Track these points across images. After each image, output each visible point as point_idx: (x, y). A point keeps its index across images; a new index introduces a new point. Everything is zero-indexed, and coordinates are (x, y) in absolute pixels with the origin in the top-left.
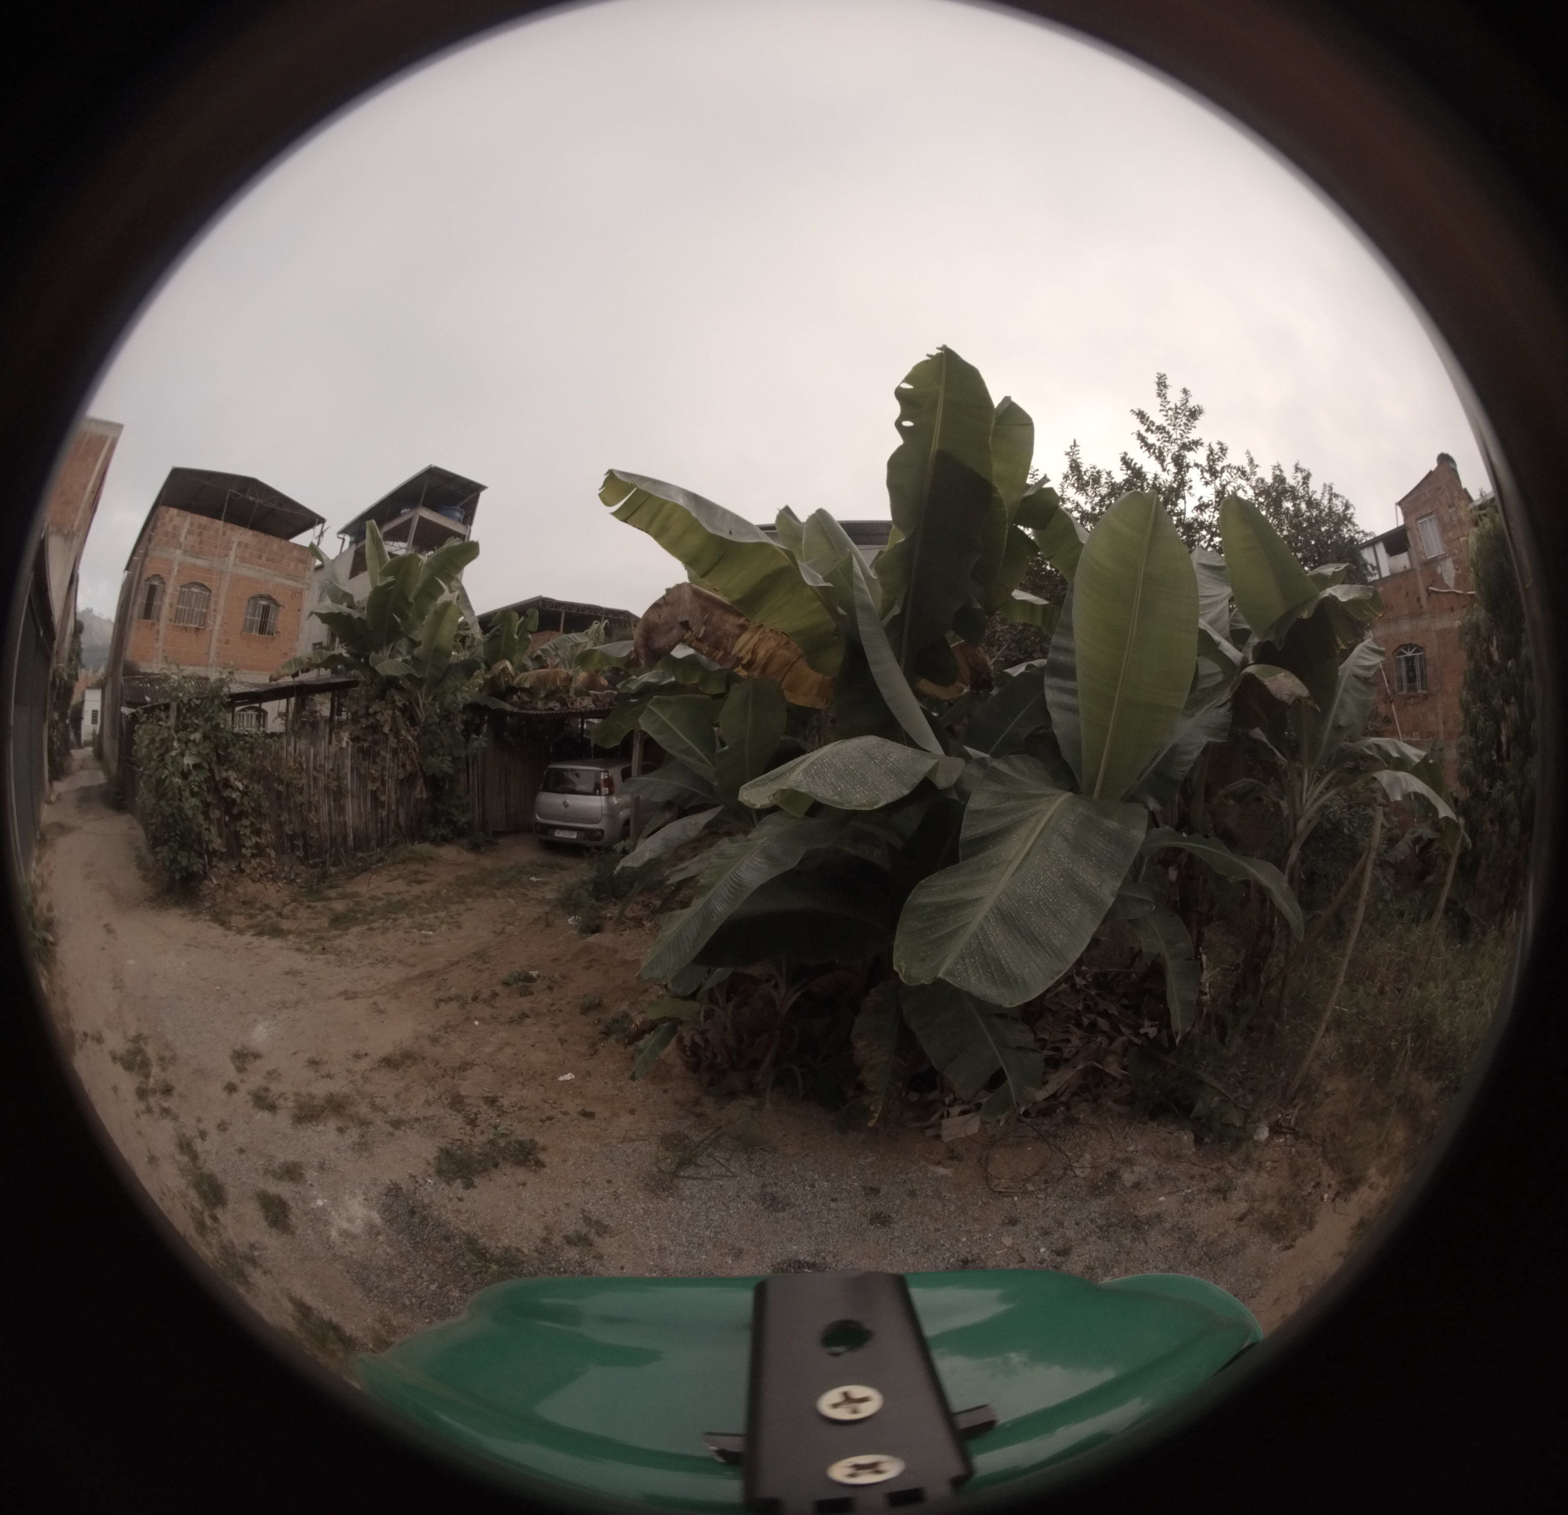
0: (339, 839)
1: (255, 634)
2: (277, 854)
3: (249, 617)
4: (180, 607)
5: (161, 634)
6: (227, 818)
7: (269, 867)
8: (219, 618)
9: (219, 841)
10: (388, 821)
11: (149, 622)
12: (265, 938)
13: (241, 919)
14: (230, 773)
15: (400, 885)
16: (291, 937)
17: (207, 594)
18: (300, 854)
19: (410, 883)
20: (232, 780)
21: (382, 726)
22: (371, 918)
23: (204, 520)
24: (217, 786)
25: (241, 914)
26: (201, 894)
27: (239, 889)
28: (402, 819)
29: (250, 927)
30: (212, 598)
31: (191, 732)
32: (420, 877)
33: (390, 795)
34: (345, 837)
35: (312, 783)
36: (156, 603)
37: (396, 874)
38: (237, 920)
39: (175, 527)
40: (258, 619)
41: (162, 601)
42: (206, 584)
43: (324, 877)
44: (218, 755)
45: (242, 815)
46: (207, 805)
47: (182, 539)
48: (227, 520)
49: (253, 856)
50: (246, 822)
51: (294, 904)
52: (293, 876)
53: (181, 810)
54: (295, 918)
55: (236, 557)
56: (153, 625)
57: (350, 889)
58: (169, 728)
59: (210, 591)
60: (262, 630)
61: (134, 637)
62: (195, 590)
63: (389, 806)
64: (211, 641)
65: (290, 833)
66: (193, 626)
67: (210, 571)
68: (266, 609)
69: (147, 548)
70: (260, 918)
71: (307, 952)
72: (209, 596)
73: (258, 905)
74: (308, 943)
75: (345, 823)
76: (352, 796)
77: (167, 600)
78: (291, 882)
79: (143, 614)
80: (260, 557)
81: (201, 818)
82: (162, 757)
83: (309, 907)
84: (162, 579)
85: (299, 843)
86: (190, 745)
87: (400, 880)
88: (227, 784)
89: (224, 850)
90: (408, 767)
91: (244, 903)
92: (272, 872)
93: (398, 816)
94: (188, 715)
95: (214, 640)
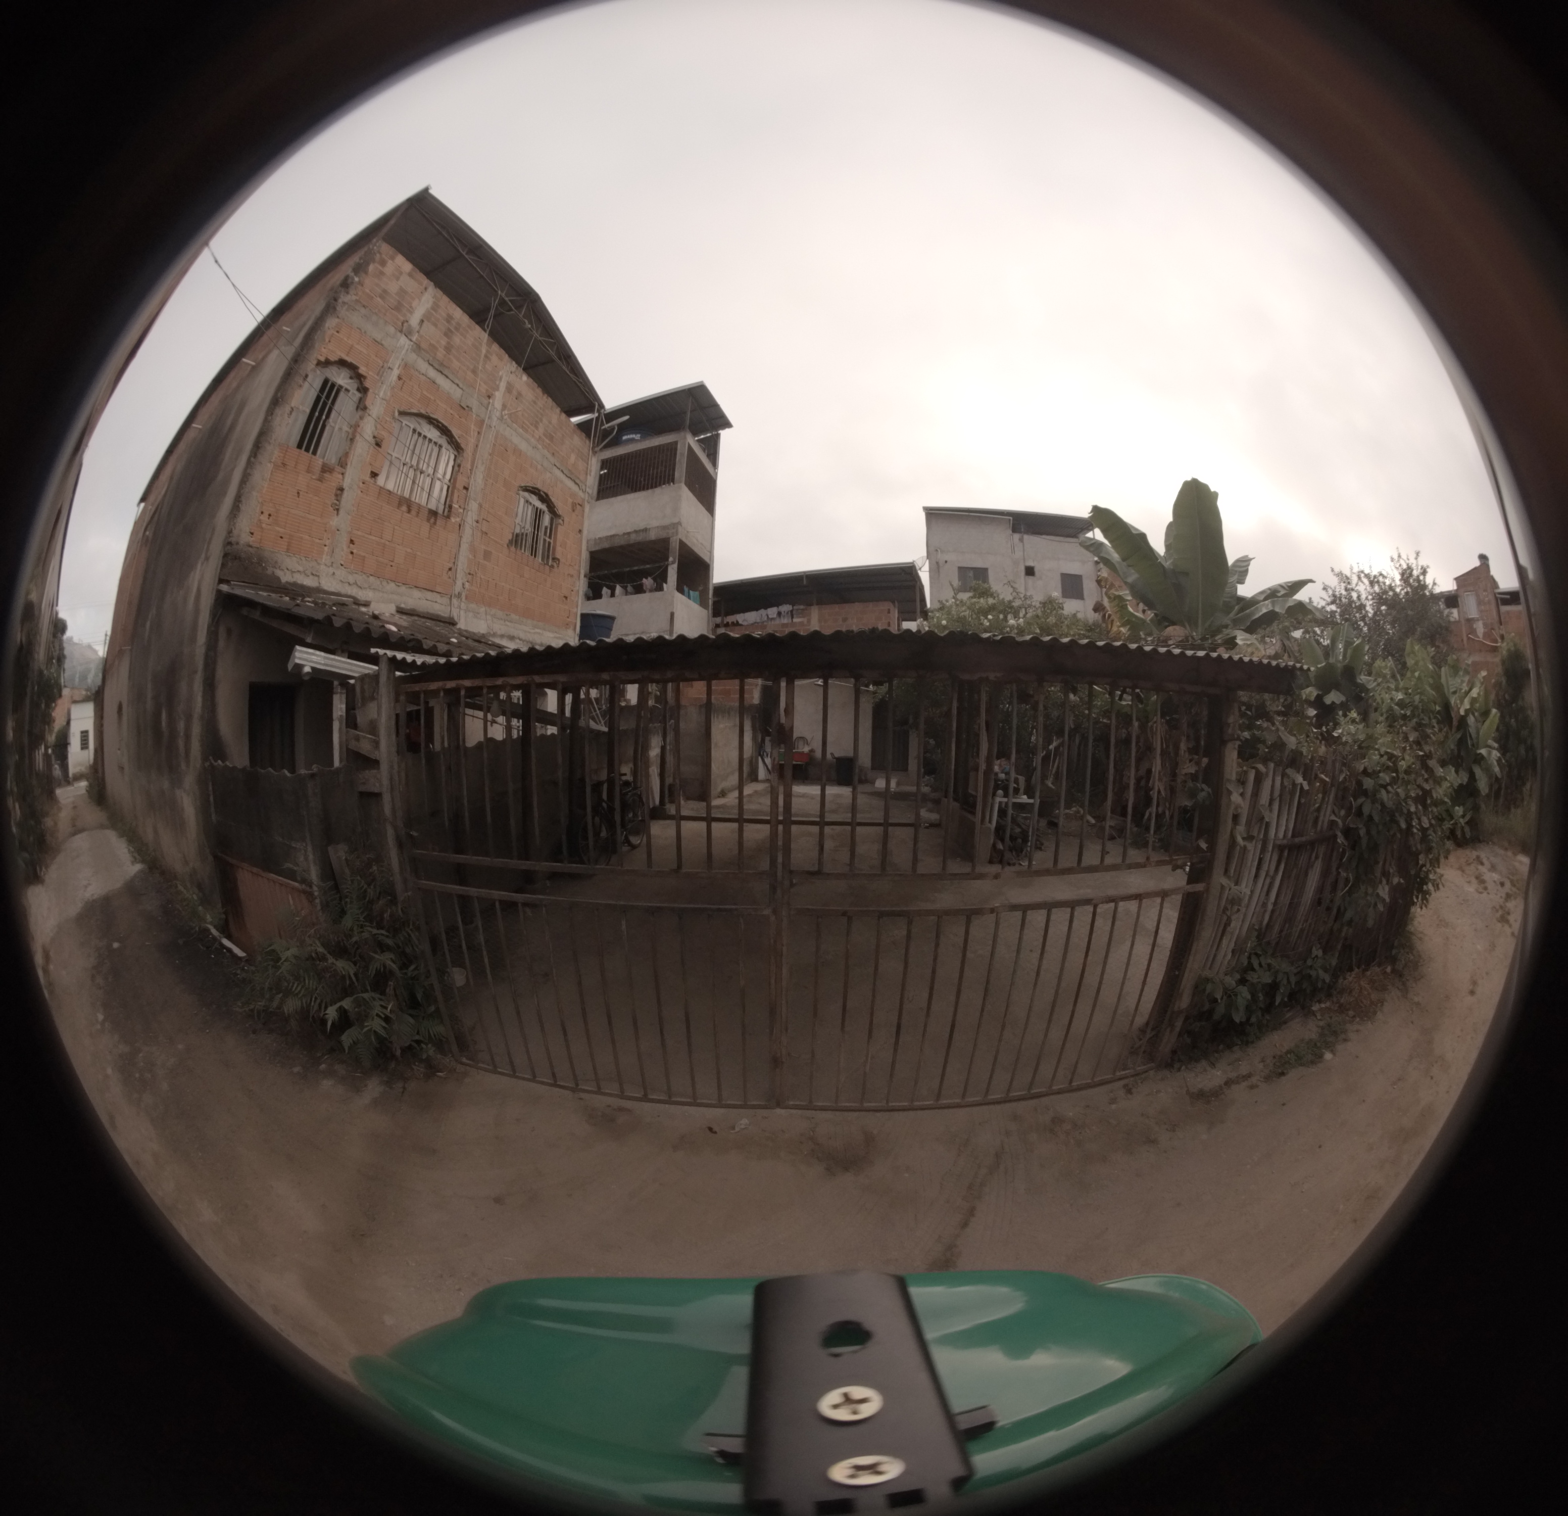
1: (525, 553)
5: (349, 498)
11: (317, 460)
17: (453, 450)
23: (457, 313)
30: (463, 464)
36: (336, 424)
40: (529, 529)
41: (354, 424)
42: (455, 432)
48: (494, 337)
55: (504, 406)
56: (327, 470)
60: (534, 550)
62: (433, 433)
67: (460, 410)
68: (538, 514)
77: (369, 427)
79: (297, 437)
80: (536, 425)
84: (359, 376)
95: (465, 546)
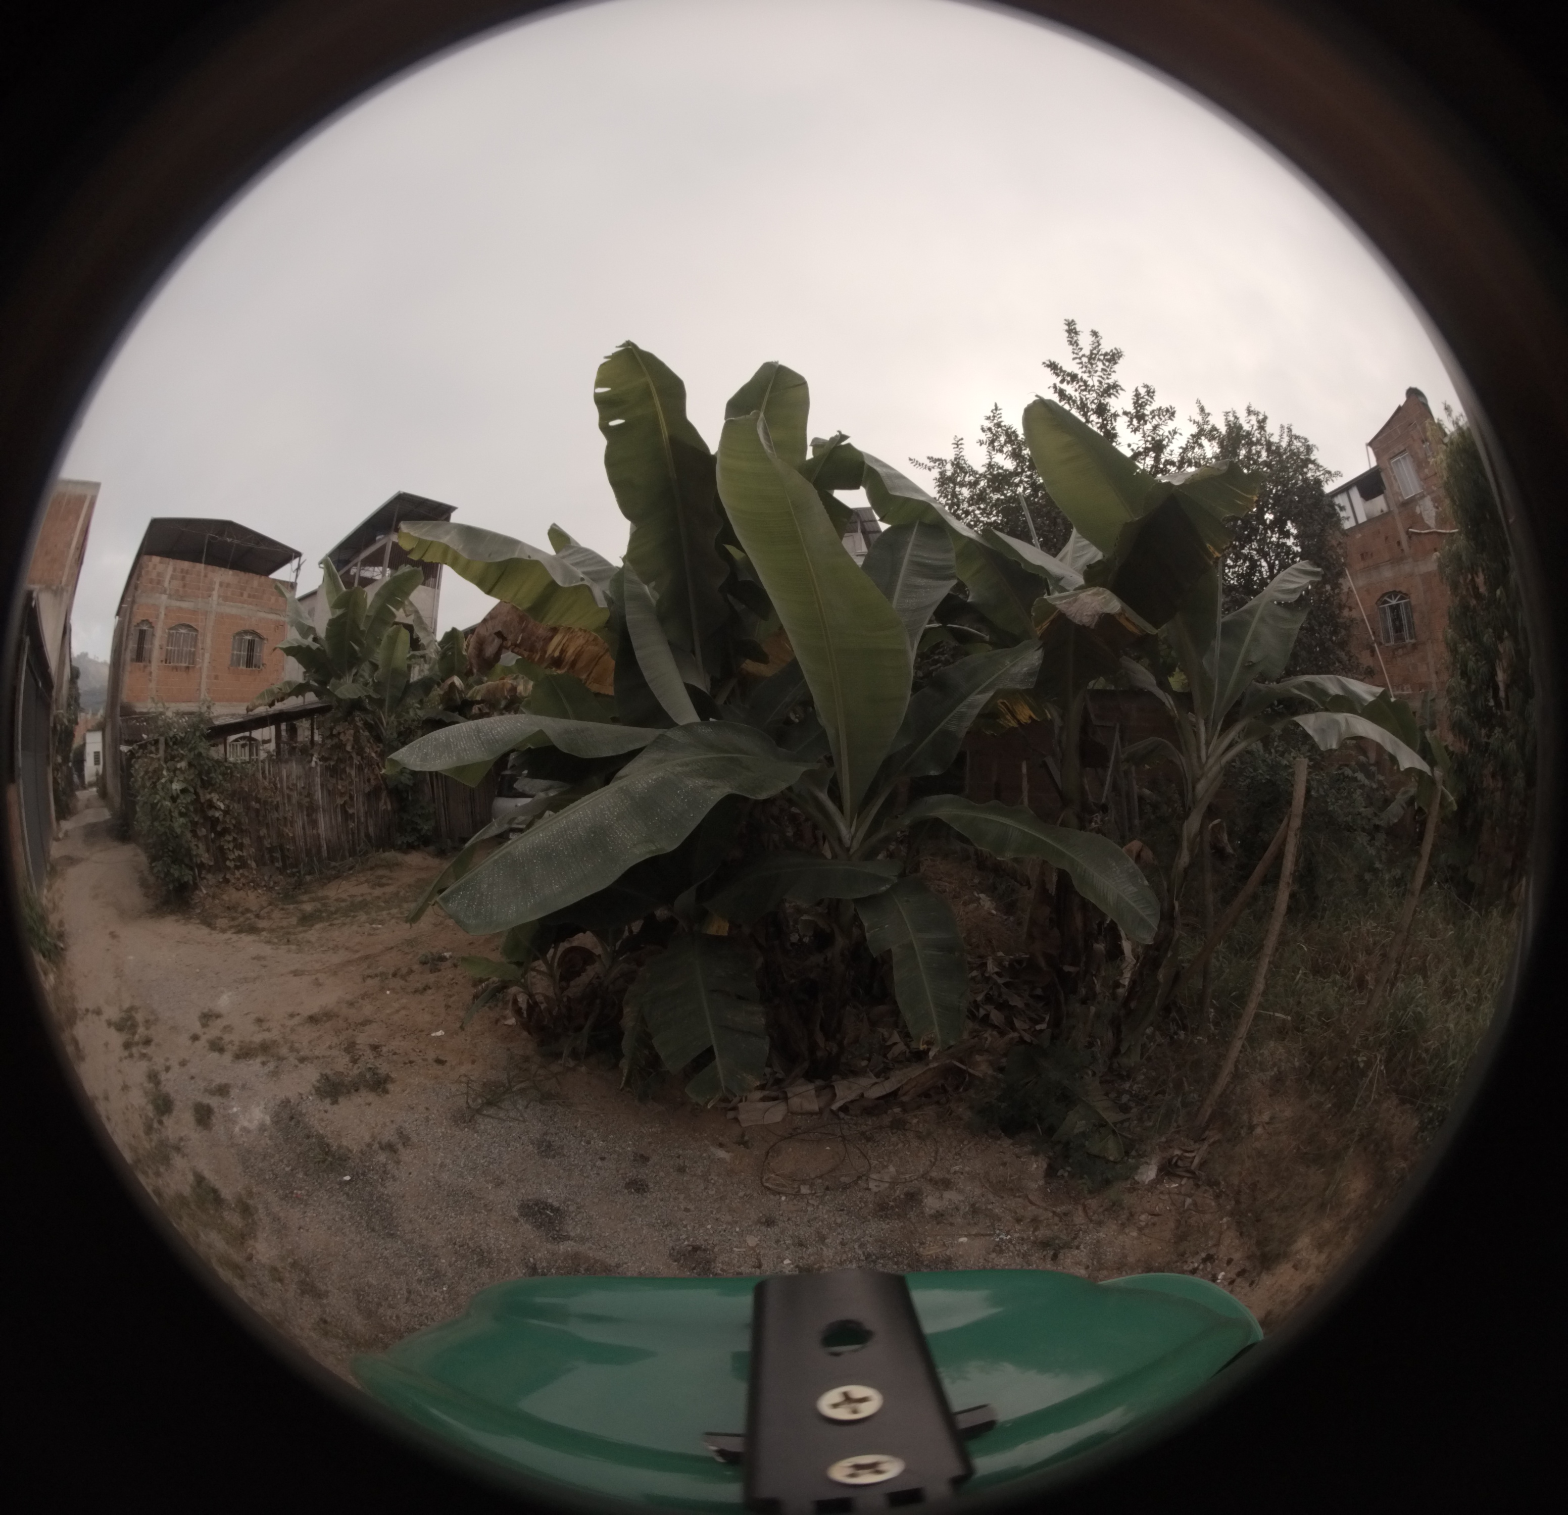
0: (314, 851)
1: (243, 667)
2: (257, 866)
3: (235, 652)
4: (170, 648)
5: (154, 674)
6: (213, 835)
7: (251, 877)
8: (207, 655)
9: (207, 855)
10: (359, 830)
11: (142, 664)
12: (243, 935)
13: (225, 921)
14: (213, 795)
15: (364, 889)
16: (264, 933)
17: (194, 633)
18: (279, 864)
19: (374, 886)
20: (215, 801)
21: (345, 745)
22: (335, 916)
23: (186, 565)
24: (203, 807)
25: (225, 917)
26: (193, 902)
27: (225, 897)
28: (371, 830)
29: (231, 927)
30: (199, 638)
31: (178, 762)
32: (384, 881)
33: (359, 808)
34: (319, 848)
35: (286, 801)
36: (147, 646)
37: (363, 879)
38: (222, 922)
39: (159, 574)
40: (244, 653)
41: (152, 644)
42: (192, 624)
43: (299, 885)
44: (202, 780)
45: (226, 831)
46: (195, 824)
47: (166, 584)
48: (208, 563)
49: (237, 868)
50: (229, 838)
51: (270, 907)
52: (272, 884)
53: (171, 829)
54: (270, 918)
55: (219, 596)
56: (145, 667)
57: (320, 894)
58: (159, 759)
59: (196, 630)
60: (249, 663)
61: (128, 679)
62: (183, 631)
63: (359, 818)
64: (201, 677)
65: (269, 846)
66: (184, 665)
67: (195, 612)
68: (251, 644)
69: (134, 596)
70: (241, 919)
71: (274, 944)
72: (196, 636)
73: (240, 909)
74: (277, 937)
75: (319, 835)
76: (324, 811)
77: (157, 642)
78: (270, 889)
79: (135, 657)
80: (242, 595)
81: (189, 835)
82: (154, 784)
83: (282, 909)
84: (151, 623)
85: (278, 855)
86: (178, 772)
87: (366, 885)
88: (211, 805)
89: (212, 863)
90: (372, 781)
91: (228, 908)
92: (253, 881)
93: (367, 827)
94: (175, 747)
95: (204, 676)
